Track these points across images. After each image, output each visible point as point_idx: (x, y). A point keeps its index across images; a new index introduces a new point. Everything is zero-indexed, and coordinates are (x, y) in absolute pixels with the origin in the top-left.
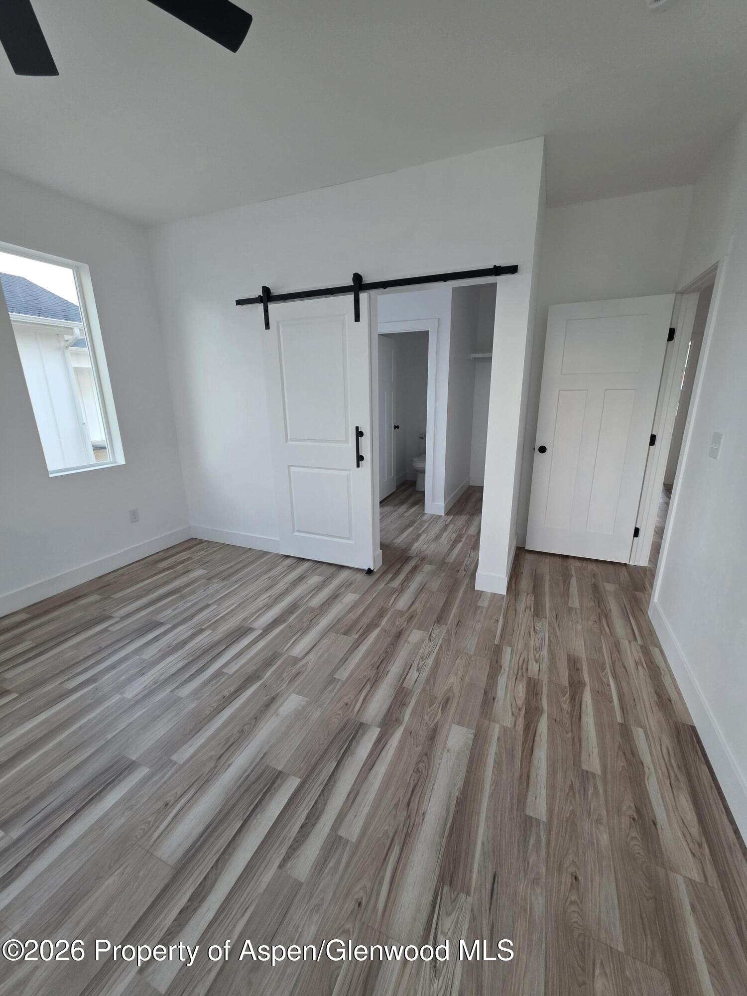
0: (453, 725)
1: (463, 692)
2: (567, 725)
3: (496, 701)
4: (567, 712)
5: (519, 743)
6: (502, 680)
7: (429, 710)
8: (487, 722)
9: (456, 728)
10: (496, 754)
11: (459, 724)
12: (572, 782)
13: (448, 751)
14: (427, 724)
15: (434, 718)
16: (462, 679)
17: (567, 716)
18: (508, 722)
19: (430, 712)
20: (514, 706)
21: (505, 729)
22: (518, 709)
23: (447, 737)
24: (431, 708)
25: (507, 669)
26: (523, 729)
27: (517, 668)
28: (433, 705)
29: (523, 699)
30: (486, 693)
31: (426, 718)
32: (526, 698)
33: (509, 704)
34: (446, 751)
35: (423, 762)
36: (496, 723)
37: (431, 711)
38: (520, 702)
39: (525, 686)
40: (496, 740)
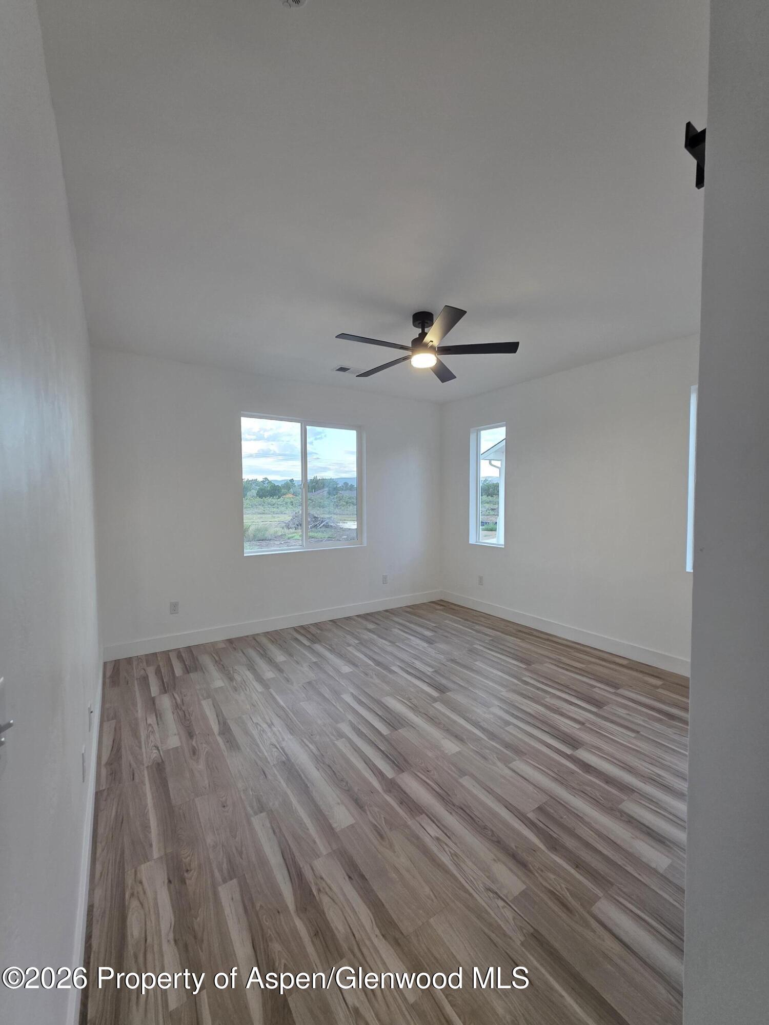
0: (354, 821)
1: (380, 856)
2: (264, 917)
3: (347, 878)
4: (271, 940)
5: (297, 854)
6: (365, 915)
7: (382, 816)
8: (335, 847)
9: (351, 821)
10: (308, 829)
11: (352, 826)
12: (242, 859)
13: (339, 804)
14: (371, 806)
15: (370, 812)
16: (396, 870)
17: (269, 932)
18: (318, 864)
19: (380, 815)
20: (327, 890)
21: (318, 856)
22: (322, 889)
23: (348, 810)
24: (383, 819)
25: (375, 941)
26: (303, 870)
27: (368, 959)
28: (385, 822)
29: (326, 910)
30: (362, 877)
31: (376, 809)
32: (324, 914)
33: (332, 886)
34: (339, 801)
35: (345, 786)
36: (327, 854)
37: (380, 817)
38: (325, 900)
39: (336, 932)
40: (316, 839)
